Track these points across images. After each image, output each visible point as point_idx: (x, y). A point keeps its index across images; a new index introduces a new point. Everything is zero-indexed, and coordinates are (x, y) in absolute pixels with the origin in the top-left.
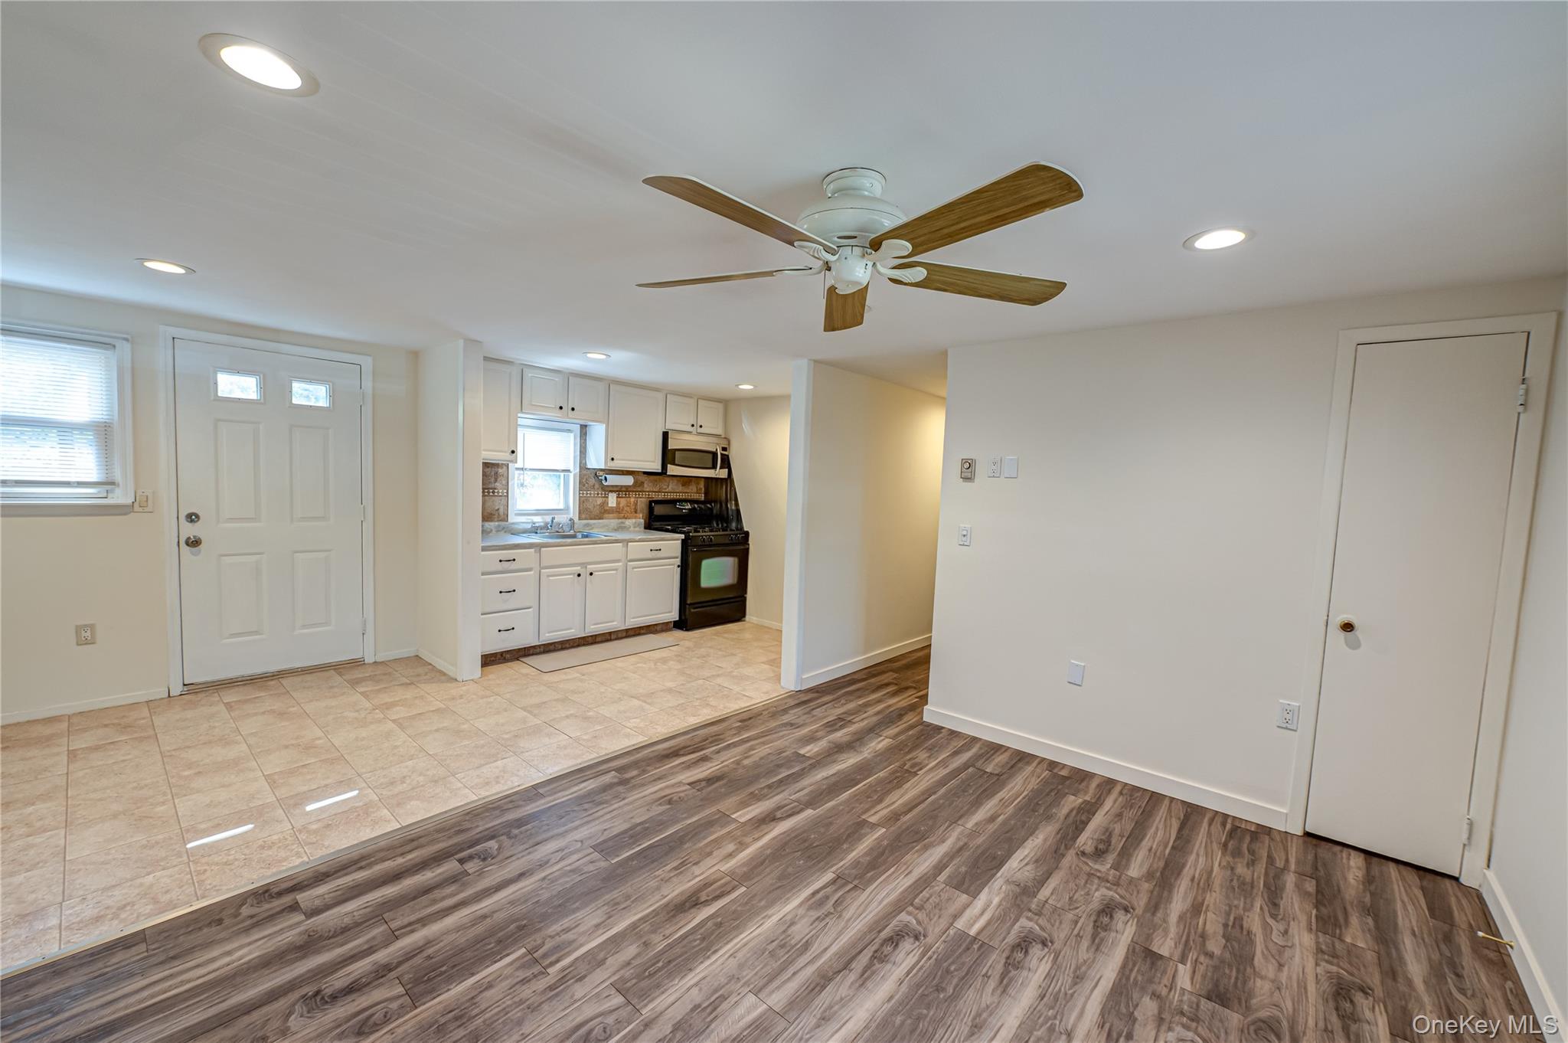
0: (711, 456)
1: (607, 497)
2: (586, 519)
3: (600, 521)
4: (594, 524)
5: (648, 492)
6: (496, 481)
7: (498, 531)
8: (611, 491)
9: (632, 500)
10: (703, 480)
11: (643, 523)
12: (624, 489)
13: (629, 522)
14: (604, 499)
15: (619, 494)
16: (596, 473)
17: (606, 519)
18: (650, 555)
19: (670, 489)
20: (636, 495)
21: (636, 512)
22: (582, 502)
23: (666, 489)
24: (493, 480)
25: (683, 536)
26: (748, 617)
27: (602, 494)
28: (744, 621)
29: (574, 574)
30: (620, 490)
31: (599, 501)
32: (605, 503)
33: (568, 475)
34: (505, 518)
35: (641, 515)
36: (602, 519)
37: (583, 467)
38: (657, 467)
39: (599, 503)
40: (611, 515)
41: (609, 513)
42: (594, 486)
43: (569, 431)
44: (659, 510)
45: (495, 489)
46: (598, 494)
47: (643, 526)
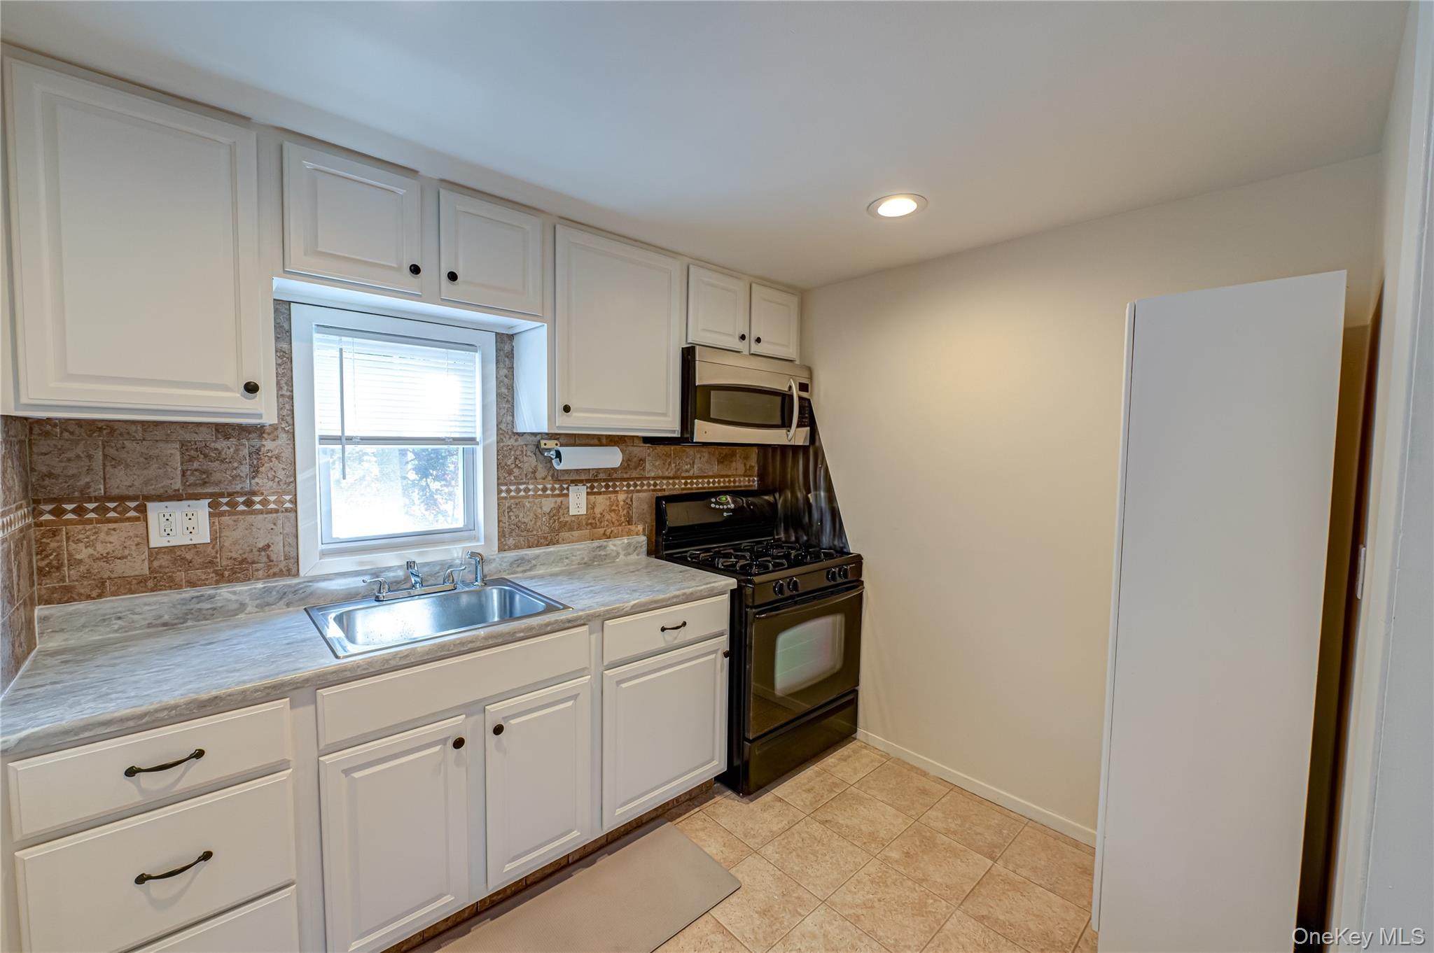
0: (779, 399)
1: (567, 495)
2: (517, 547)
3: (552, 549)
4: (537, 557)
5: (654, 478)
6: (255, 471)
7: (261, 607)
8: (575, 482)
9: (622, 497)
10: (755, 450)
11: (645, 542)
12: (602, 476)
13: (615, 545)
14: (559, 500)
15: (592, 487)
16: (536, 442)
17: (564, 541)
18: (662, 640)
19: (695, 470)
20: (628, 486)
21: (629, 522)
22: (507, 511)
23: (687, 471)
24: (245, 469)
25: (732, 583)
26: (861, 732)
27: (553, 489)
28: (855, 739)
29: (444, 741)
30: (593, 479)
31: (548, 504)
32: (562, 508)
33: (473, 452)
34: (292, 570)
35: (640, 528)
36: (558, 543)
37: (506, 430)
38: (669, 424)
39: (546, 509)
40: (576, 533)
41: (571, 529)
42: (534, 472)
43: (470, 347)
44: (678, 516)
45: (254, 494)
46: (545, 489)
47: (644, 549)
